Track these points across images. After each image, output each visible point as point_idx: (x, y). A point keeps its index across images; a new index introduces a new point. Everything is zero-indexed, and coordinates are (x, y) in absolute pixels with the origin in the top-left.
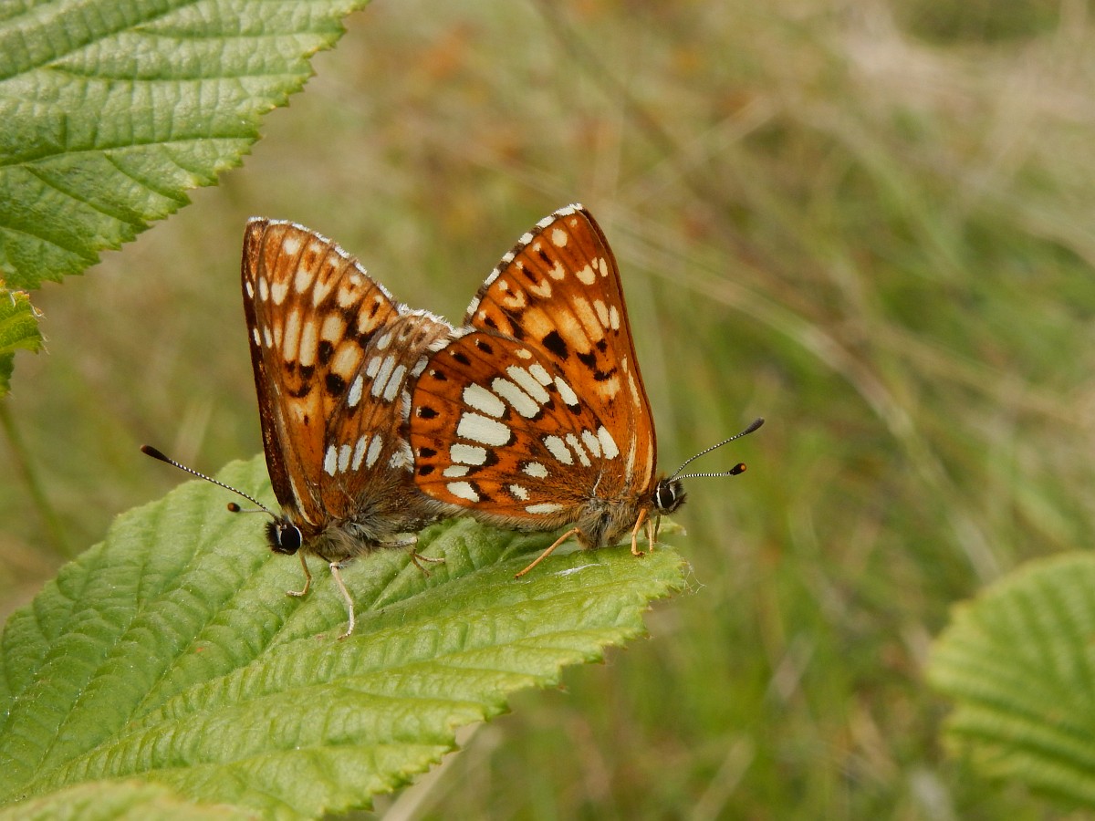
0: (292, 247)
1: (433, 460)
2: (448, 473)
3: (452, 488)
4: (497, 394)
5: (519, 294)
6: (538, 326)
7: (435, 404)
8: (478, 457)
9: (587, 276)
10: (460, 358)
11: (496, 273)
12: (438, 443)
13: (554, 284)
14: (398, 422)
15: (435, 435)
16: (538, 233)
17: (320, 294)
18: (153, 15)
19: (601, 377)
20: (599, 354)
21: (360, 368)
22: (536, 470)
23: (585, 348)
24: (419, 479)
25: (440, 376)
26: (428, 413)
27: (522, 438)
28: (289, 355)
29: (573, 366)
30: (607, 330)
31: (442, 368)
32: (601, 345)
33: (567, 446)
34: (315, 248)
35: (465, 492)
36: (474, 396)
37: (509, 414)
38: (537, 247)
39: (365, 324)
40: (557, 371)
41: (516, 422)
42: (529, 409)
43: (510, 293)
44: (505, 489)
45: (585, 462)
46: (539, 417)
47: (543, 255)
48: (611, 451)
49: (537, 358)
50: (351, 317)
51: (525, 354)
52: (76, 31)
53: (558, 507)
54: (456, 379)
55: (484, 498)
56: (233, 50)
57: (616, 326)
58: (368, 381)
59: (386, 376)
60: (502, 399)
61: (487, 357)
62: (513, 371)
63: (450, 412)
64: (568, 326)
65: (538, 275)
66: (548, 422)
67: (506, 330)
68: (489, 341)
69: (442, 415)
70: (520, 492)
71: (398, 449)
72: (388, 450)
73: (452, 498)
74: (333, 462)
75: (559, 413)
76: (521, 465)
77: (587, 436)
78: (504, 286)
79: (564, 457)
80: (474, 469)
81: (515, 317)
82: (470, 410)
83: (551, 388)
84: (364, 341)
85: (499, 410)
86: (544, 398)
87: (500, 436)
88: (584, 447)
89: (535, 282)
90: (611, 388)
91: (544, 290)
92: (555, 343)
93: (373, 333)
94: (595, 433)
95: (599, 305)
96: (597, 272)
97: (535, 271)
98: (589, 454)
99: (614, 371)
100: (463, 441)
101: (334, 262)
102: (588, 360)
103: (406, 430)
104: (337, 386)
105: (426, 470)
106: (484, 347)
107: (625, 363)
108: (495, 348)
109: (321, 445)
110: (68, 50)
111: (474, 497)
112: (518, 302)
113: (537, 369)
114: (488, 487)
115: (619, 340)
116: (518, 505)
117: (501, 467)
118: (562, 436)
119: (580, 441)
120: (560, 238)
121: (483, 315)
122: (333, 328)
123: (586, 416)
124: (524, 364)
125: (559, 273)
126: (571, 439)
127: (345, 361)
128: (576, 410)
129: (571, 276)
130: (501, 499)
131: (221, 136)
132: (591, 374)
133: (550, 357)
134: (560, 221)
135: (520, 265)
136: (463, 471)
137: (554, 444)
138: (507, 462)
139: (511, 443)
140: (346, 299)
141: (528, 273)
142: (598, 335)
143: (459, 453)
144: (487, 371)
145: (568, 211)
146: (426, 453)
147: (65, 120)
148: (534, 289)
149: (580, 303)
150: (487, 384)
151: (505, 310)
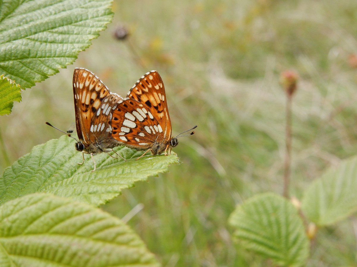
0: (85, 75)
1: (116, 130)
2: (120, 134)
3: (121, 138)
4: (133, 115)
5: (140, 91)
6: (144, 99)
7: (118, 117)
8: (128, 131)
9: (157, 87)
10: (125, 105)
11: (135, 85)
12: (118, 126)
13: (149, 89)
14: (109, 121)
15: (117, 124)
16: (146, 76)
17: (91, 87)
18: (52, 28)
19: (159, 112)
20: (159, 107)
21: (100, 106)
22: (142, 135)
23: (156, 105)
24: (113, 135)
25: (119, 110)
26: (116, 119)
27: (139, 126)
28: (83, 102)
29: (152, 109)
30: (161, 101)
31: (120, 108)
32: (160, 104)
33: (150, 129)
34: (91, 76)
35: (124, 139)
36: (128, 115)
37: (136, 120)
38: (145, 79)
39: (102, 95)
40: (148, 110)
41: (138, 122)
42: (141, 119)
43: (138, 91)
44: (134, 139)
45: (154, 133)
46: (143, 121)
47: (147, 81)
48: (161, 131)
49: (144, 107)
50: (98, 93)
51: (141, 105)
52: (33, 30)
53: (147, 144)
54: (123, 111)
55: (128, 140)
56: (71, 38)
57: (163, 100)
58: (102, 110)
59: (106, 109)
60: (135, 116)
61: (132, 105)
62: (138, 109)
63: (121, 119)
64: (152, 99)
65: (145, 86)
66: (146, 123)
67: (136, 99)
68: (133, 102)
69: (119, 119)
70: (138, 140)
71: (108, 127)
72: (106, 127)
73: (120, 140)
74: (93, 129)
75: (148, 121)
76: (138, 133)
77: (155, 126)
78: (137, 89)
79: (149, 131)
80: (126, 133)
81: (139, 96)
82: (126, 119)
83: (147, 114)
84: (101, 100)
85: (134, 119)
86: (145, 116)
87: (133, 125)
88: (154, 129)
89: (144, 88)
90: (161, 115)
91: (146, 90)
92: (148, 103)
93: (104, 98)
94: (157, 126)
95: (160, 94)
96: (160, 86)
97: (144, 85)
98: (155, 131)
99: (162, 111)
100: (124, 126)
101: (95, 79)
102: (156, 108)
103: (110, 123)
104: (94, 110)
105: (115, 133)
106: (131, 103)
107: (165, 109)
108: (134, 104)
109: (89, 124)
110: (31, 34)
111: (126, 140)
112: (140, 93)
113: (144, 109)
114: (130, 138)
115: (163, 104)
116: (137, 143)
117: (133, 133)
118: (149, 126)
119: (153, 128)
120: (151, 78)
121: (131, 95)
122: (94, 96)
123: (155, 122)
124: (141, 108)
125: (150, 86)
126: (151, 127)
127: (97, 104)
128: (153, 120)
129: (153, 87)
130: (133, 141)
131: (68, 57)
132: (157, 111)
133: (147, 107)
134: (151, 73)
135: (141, 83)
136: (123, 134)
137: (147, 128)
138: (135, 132)
139: (136, 127)
140: (97, 89)
141: (142, 85)
142: (159, 102)
143: (123, 129)
144: (131, 109)
145: (153, 71)
146: (115, 128)
147: (30, 50)
148: (144, 90)
149: (155, 94)
150: (131, 112)
151: (137, 95)
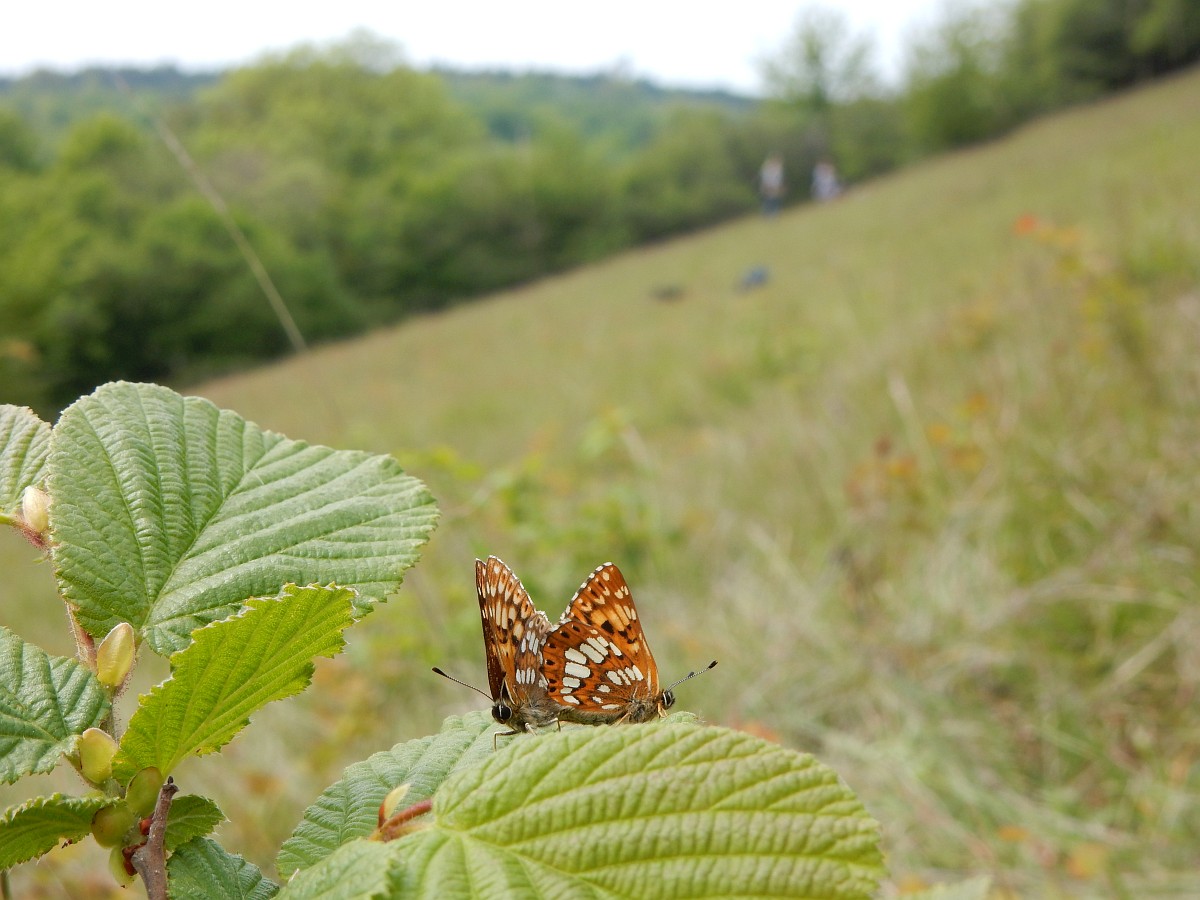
0: (497, 570)
1: (555, 685)
2: (563, 692)
3: (565, 698)
4: (582, 653)
5: (589, 604)
6: (599, 619)
7: (553, 659)
8: (576, 684)
9: (619, 595)
10: (565, 635)
11: (577, 594)
12: (557, 676)
13: (605, 597)
14: (539, 666)
15: (555, 672)
16: (597, 573)
17: (507, 595)
19: (630, 642)
20: (628, 631)
21: (524, 635)
22: (604, 689)
23: (622, 629)
24: (550, 694)
25: (552, 646)
26: (550, 663)
27: (596, 673)
28: (498, 623)
29: (616, 637)
30: (631, 620)
31: (554, 641)
32: (629, 627)
33: (618, 676)
34: (505, 572)
35: (571, 700)
36: (570, 654)
37: (589, 662)
38: (597, 580)
39: (524, 615)
40: (609, 640)
41: (593, 666)
42: (598, 659)
43: (584, 604)
44: (591, 699)
45: (628, 683)
46: (603, 662)
47: (600, 584)
48: (640, 677)
49: (600, 634)
50: (518, 609)
51: (595, 632)
53: (617, 706)
54: (562, 647)
55: (581, 703)
57: (634, 618)
58: (527, 642)
59: (532, 642)
60: (585, 655)
61: (577, 633)
62: (590, 640)
63: (560, 662)
64: (613, 618)
65: (598, 593)
66: (608, 665)
67: (584, 621)
68: (578, 626)
69: (557, 664)
70: (598, 700)
71: (540, 678)
72: (538, 678)
73: (564, 703)
74: (520, 677)
75: (613, 660)
76: (597, 687)
77: (627, 670)
78: (581, 601)
79: (617, 681)
80: (574, 690)
81: (587, 615)
82: (570, 661)
83: (608, 648)
84: (524, 622)
85: (583, 660)
86: (606, 653)
87: (585, 673)
88: (627, 676)
89: (597, 597)
90: (635, 647)
91: (601, 601)
92: (608, 627)
93: (527, 618)
94: (631, 668)
95: (626, 608)
96: (624, 593)
97: (597, 591)
98: (629, 679)
99: (636, 639)
100: (568, 676)
101: (512, 580)
102: (623, 634)
103: (542, 669)
104: (516, 642)
105: (553, 690)
106: (575, 628)
107: (640, 635)
108: (581, 629)
109: (513, 669)
111: (577, 702)
112: (588, 608)
113: (600, 639)
114: (582, 698)
115: (634, 625)
116: (598, 706)
117: (586, 688)
118: (616, 671)
119: (625, 673)
120: (606, 577)
121: (573, 614)
122: (513, 615)
123: (626, 661)
124: (595, 637)
125: (607, 593)
126: (620, 672)
127: (518, 630)
128: (621, 658)
129: (612, 594)
130: (589, 703)
132: (626, 641)
133: (606, 634)
134: (606, 569)
135: (590, 589)
136: (569, 691)
137: (612, 675)
138: (590, 686)
139: (592, 675)
140: (517, 600)
141: (593, 592)
142: (627, 623)
143: (567, 682)
144: (578, 640)
145: (608, 564)
146: (552, 681)
148: (596, 600)
149: (618, 607)
150: (577, 648)
151: (583, 612)
